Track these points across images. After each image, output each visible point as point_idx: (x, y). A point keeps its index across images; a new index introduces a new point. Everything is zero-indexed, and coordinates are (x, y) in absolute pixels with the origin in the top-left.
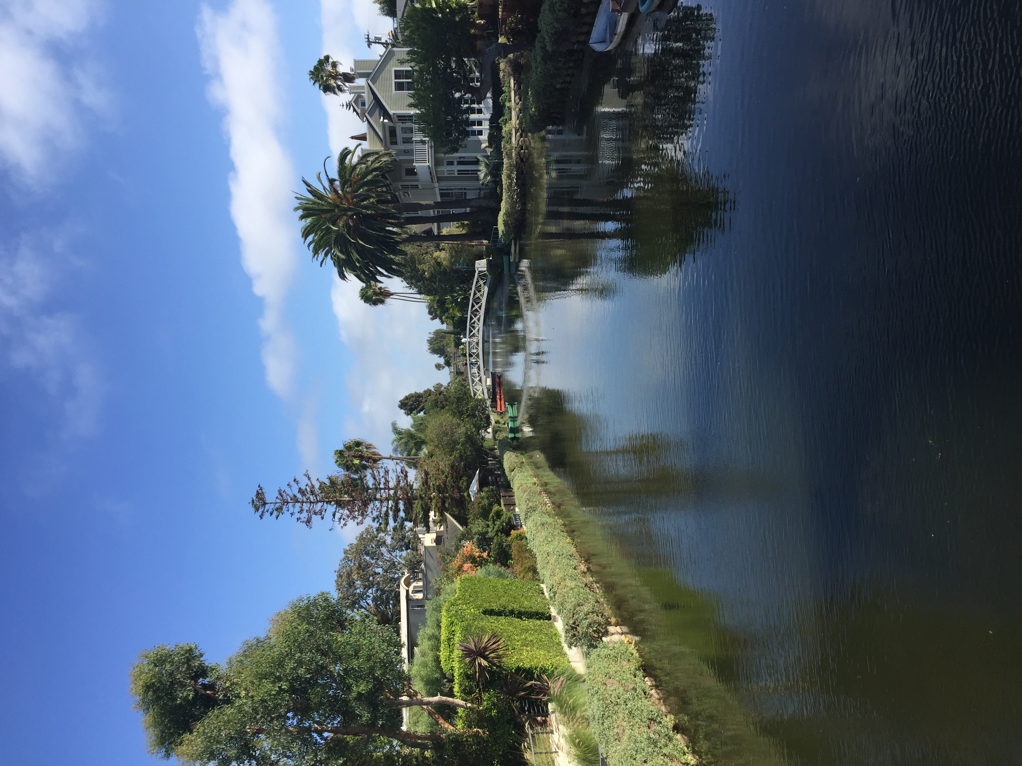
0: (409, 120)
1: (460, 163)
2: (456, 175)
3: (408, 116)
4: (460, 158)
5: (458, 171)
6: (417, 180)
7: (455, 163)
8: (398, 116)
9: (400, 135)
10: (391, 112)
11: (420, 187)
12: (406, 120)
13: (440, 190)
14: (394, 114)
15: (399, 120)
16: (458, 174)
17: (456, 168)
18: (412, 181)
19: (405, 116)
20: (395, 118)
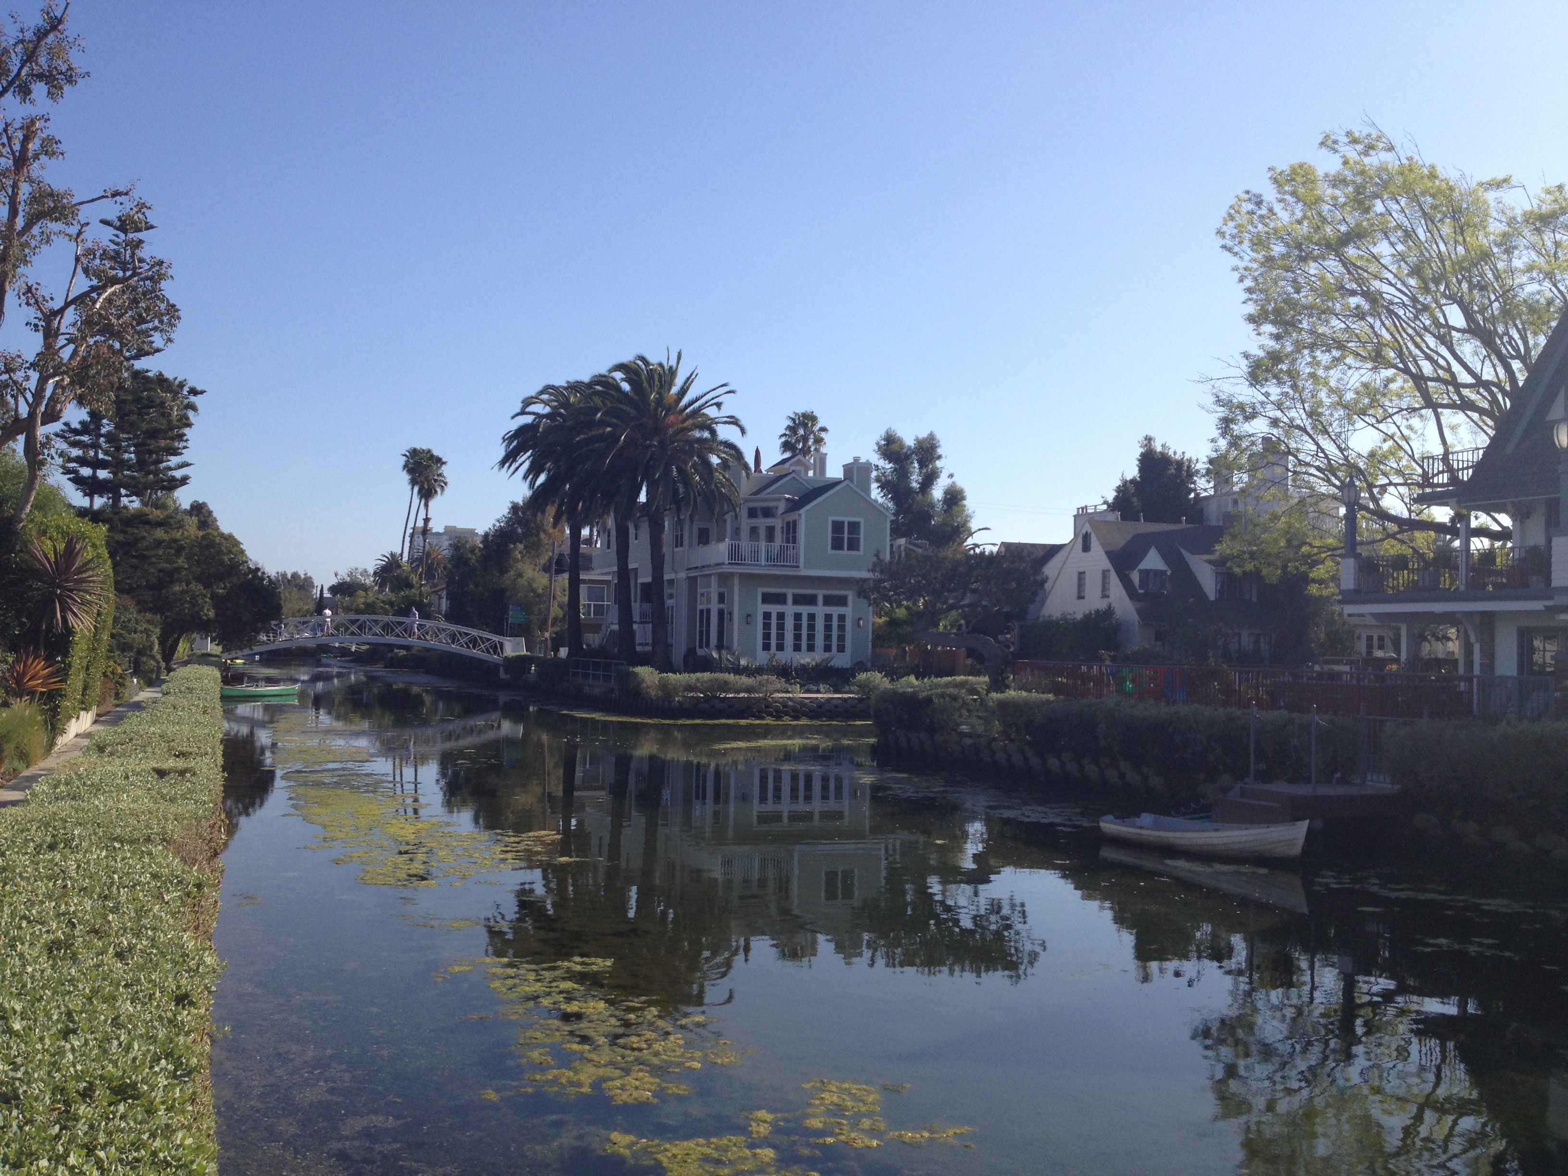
0: (788, 538)
1: (721, 613)
2: (701, 607)
3: (794, 535)
4: (731, 614)
5: (709, 611)
6: (690, 546)
7: (722, 606)
8: (795, 522)
10: (803, 511)
12: (788, 533)
13: (672, 581)
14: (800, 515)
15: (788, 523)
16: (702, 611)
17: (714, 607)
18: (690, 537)
19: (794, 532)
20: (791, 517)
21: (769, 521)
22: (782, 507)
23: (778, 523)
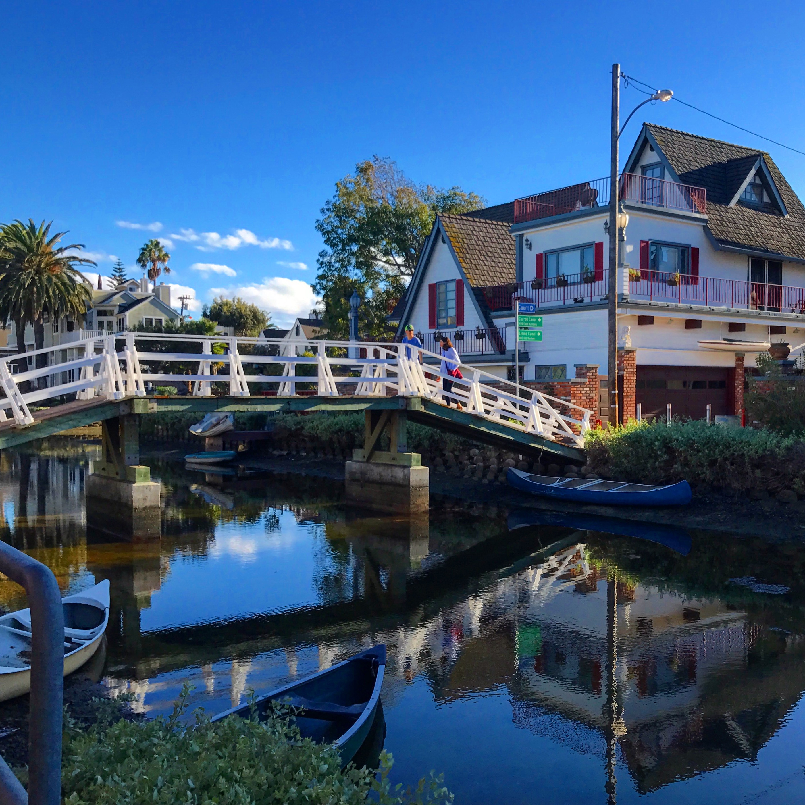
6: (62, 331)
8: (123, 319)
10: (127, 313)
12: (120, 325)
14: (125, 315)
15: (120, 319)
18: (62, 328)
19: (123, 324)
20: (121, 316)
21: (110, 318)
22: (116, 310)
23: (114, 319)
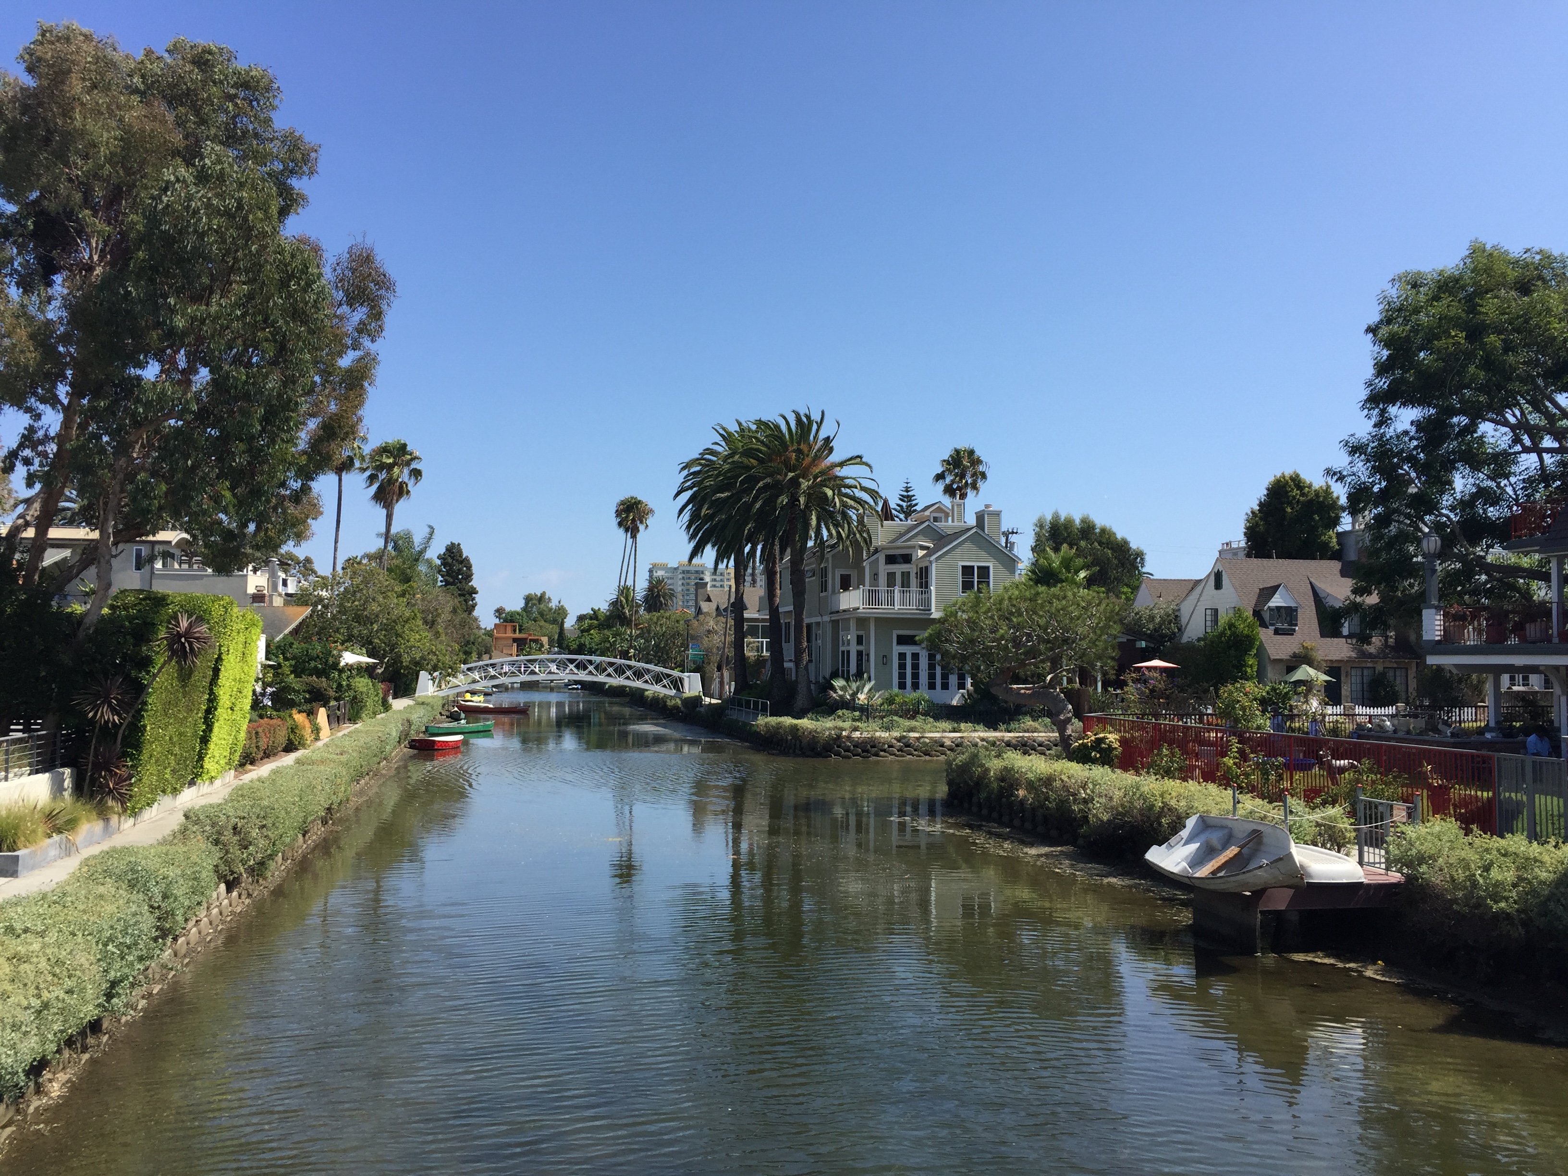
0: (921, 583)
1: (860, 654)
2: (842, 648)
3: (927, 582)
4: (868, 655)
5: (848, 652)
7: (860, 648)
8: (927, 568)
9: (898, 569)
11: (822, 595)
13: (818, 624)
14: (930, 563)
15: (922, 570)
16: (843, 652)
17: (854, 649)
19: (927, 577)
20: (924, 564)
21: (905, 567)
22: (916, 554)
23: (913, 569)
